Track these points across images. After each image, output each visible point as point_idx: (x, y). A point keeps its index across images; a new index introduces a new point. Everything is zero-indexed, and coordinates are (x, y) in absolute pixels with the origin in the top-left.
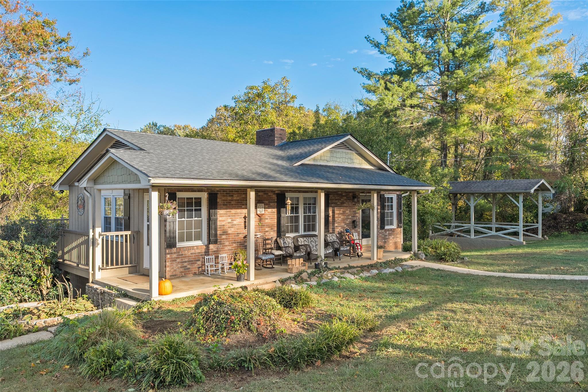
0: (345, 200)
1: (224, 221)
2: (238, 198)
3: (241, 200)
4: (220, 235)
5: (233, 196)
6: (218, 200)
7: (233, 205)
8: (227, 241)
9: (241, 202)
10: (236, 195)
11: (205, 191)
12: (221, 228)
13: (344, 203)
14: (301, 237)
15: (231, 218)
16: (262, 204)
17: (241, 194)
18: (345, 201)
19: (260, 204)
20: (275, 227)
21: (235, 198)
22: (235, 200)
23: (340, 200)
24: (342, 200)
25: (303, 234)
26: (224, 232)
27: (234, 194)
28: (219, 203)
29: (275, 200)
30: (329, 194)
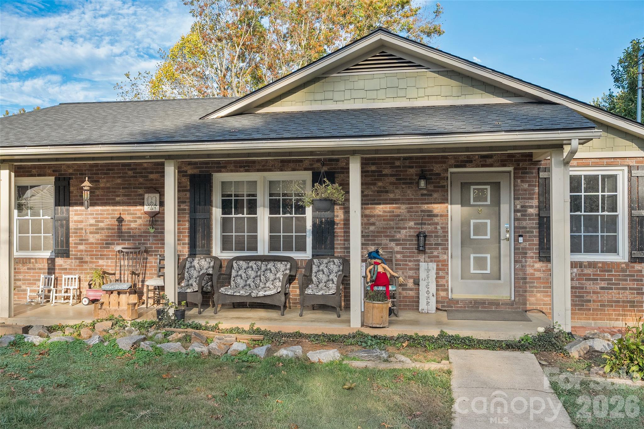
0: (392, 183)
1: (82, 222)
2: (108, 185)
3: (113, 188)
4: (75, 244)
5: (98, 181)
6: (72, 189)
7: (98, 195)
8: (87, 255)
9: (115, 192)
10: (105, 180)
11: (50, 175)
12: (77, 233)
13: (387, 192)
14: (244, 260)
15: (94, 218)
16: (155, 195)
17: (114, 177)
18: (390, 188)
19: (150, 195)
20: (185, 236)
21: (102, 185)
22: (103, 188)
23: (374, 184)
24: (380, 184)
25: (267, 253)
26: (81, 240)
27: (101, 178)
28: (73, 192)
29: (186, 187)
30: (334, 173)
